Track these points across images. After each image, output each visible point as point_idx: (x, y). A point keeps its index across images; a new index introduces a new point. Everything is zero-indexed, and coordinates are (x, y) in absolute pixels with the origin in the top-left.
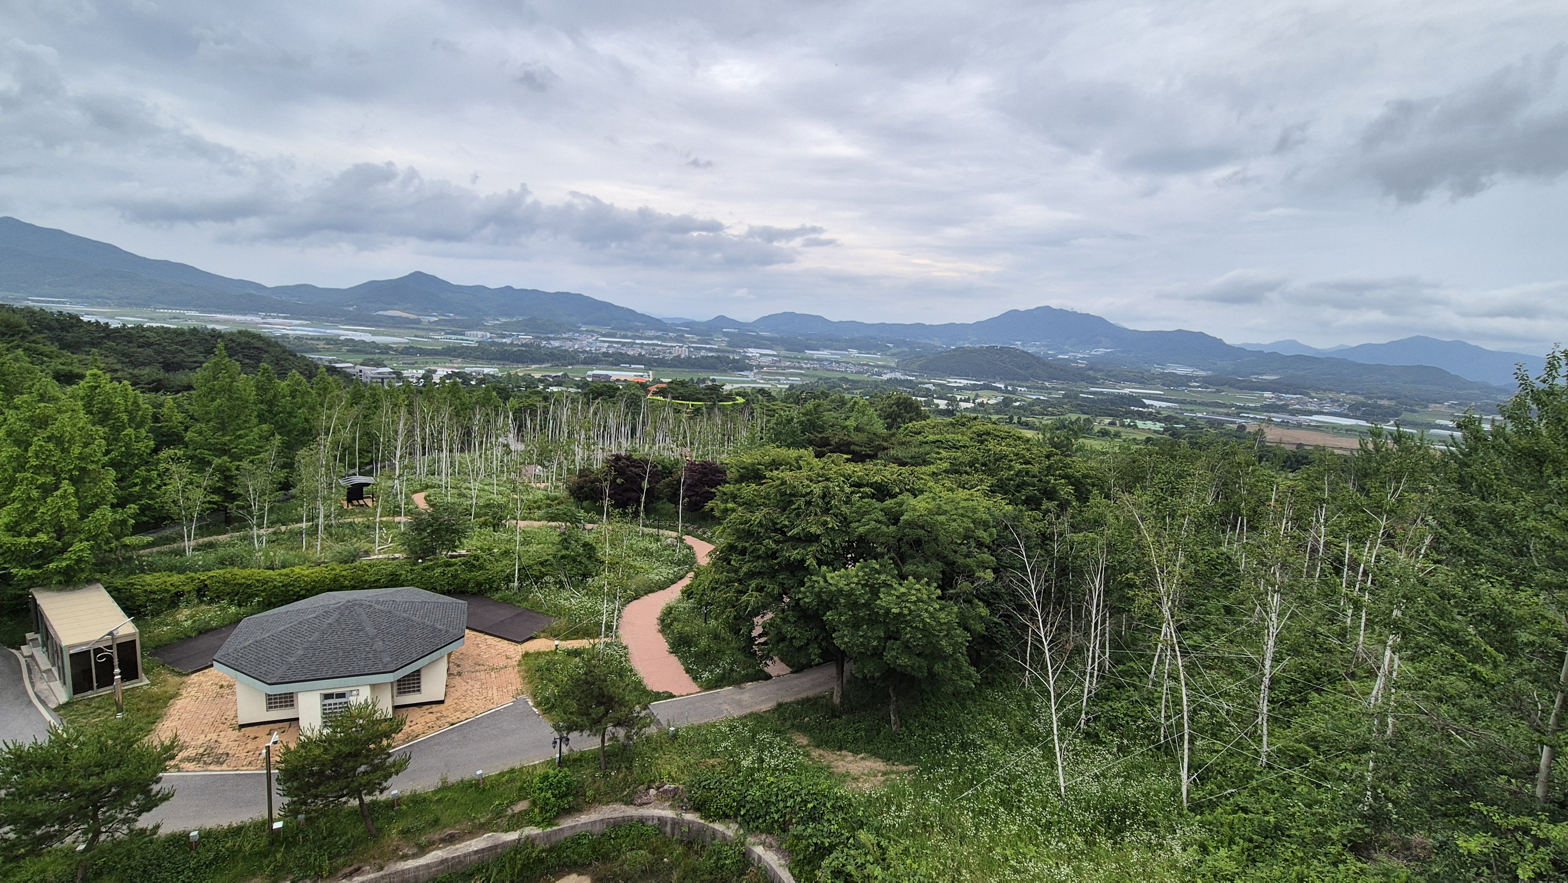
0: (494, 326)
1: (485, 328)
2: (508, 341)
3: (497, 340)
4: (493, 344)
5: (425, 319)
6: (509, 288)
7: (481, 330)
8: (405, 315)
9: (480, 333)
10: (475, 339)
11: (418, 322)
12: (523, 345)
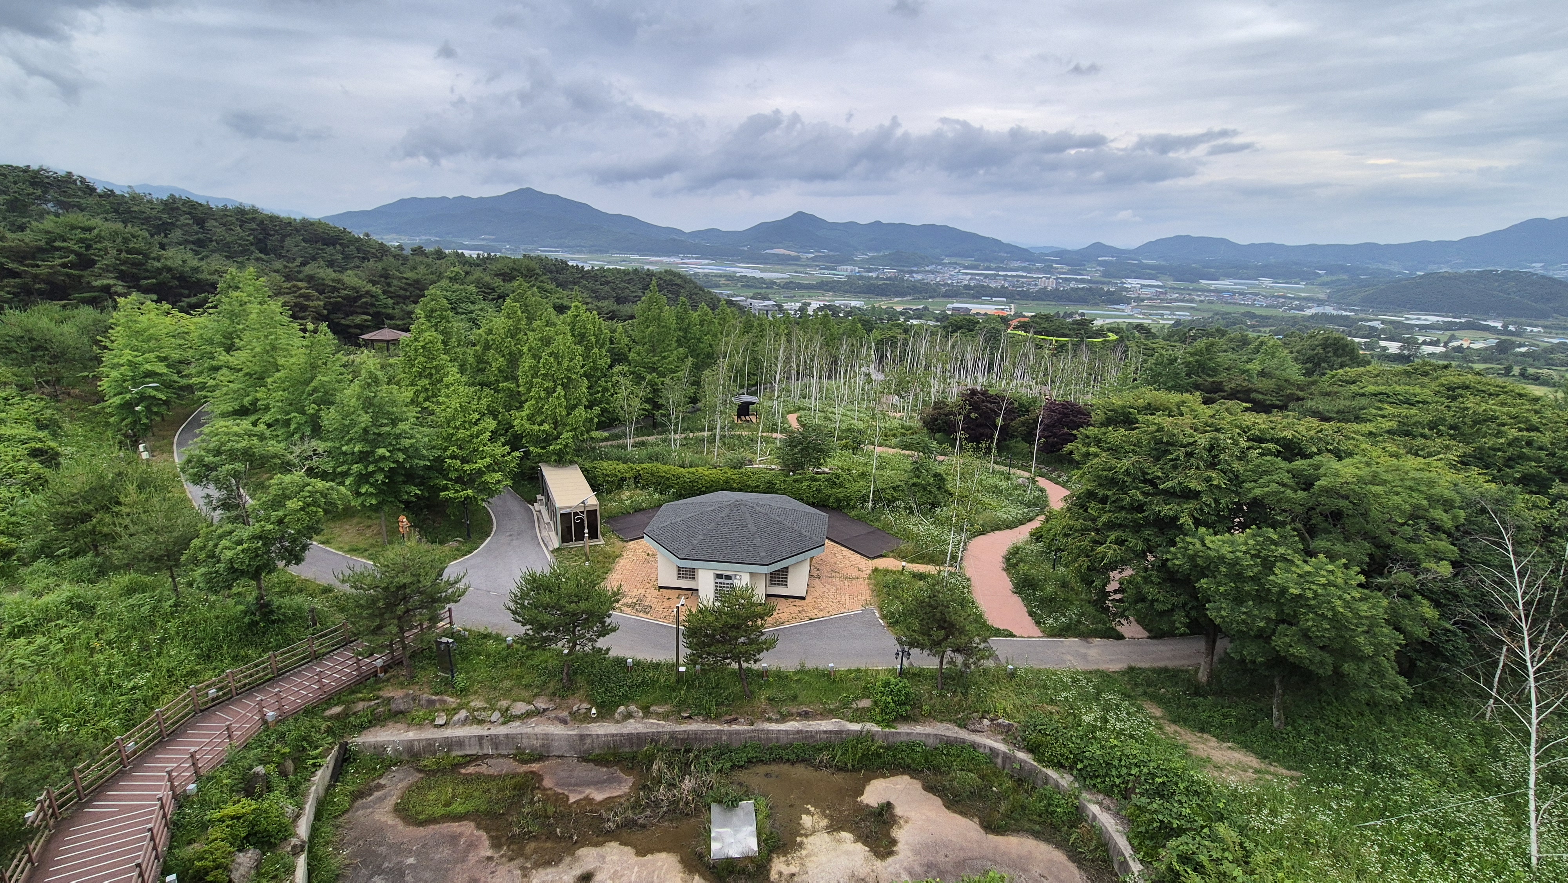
0: (862, 260)
1: (854, 263)
2: (874, 275)
3: (864, 274)
4: (861, 278)
5: (804, 256)
6: (878, 223)
7: (850, 265)
8: (787, 252)
9: (849, 268)
10: (845, 273)
11: (798, 258)
12: (888, 279)
